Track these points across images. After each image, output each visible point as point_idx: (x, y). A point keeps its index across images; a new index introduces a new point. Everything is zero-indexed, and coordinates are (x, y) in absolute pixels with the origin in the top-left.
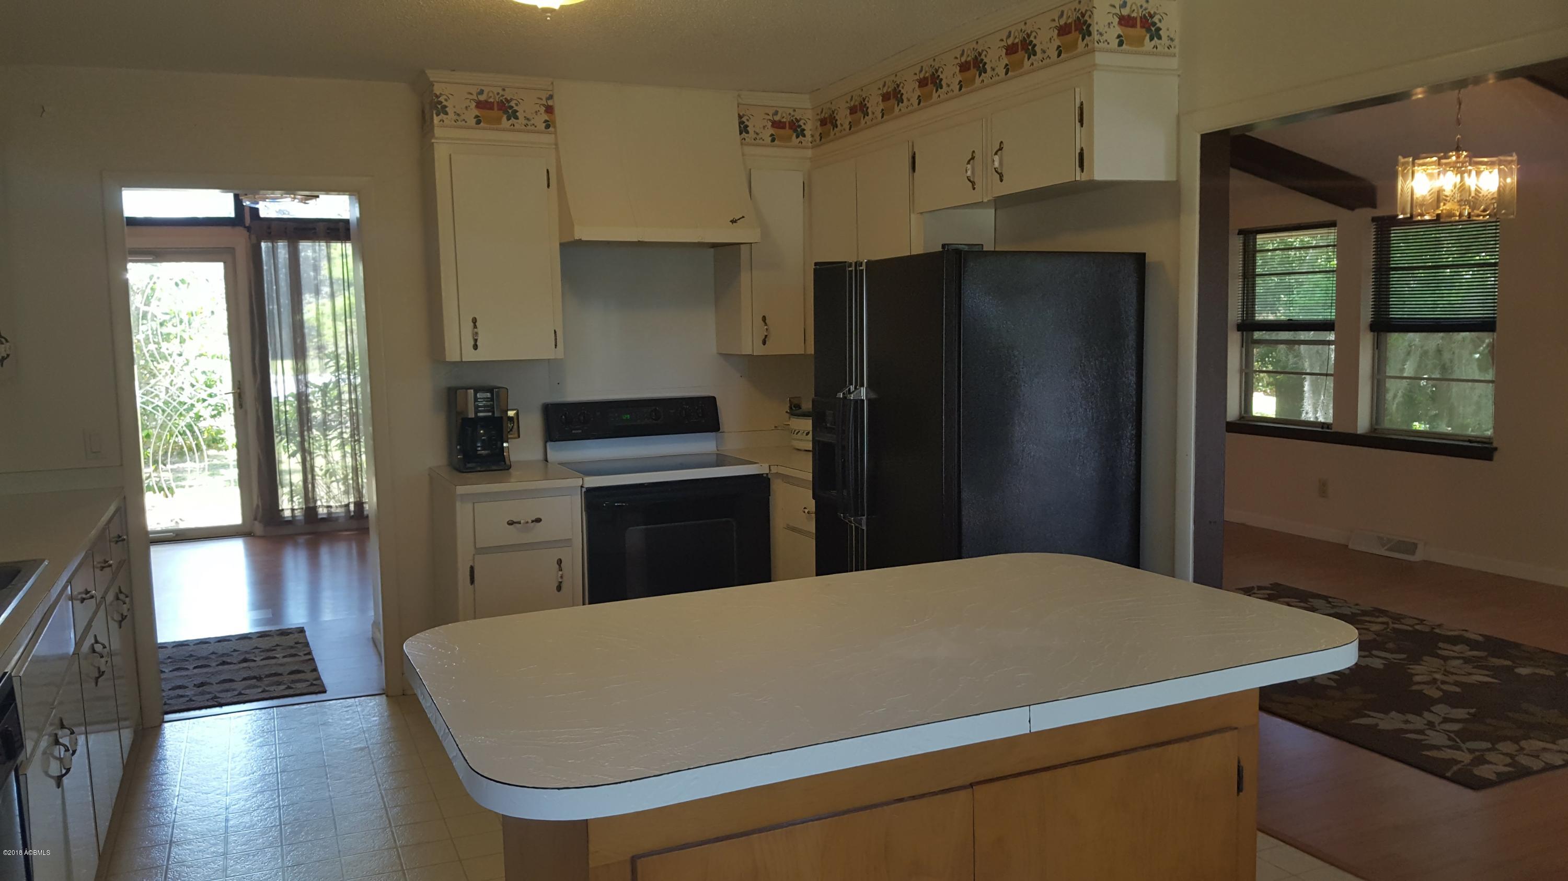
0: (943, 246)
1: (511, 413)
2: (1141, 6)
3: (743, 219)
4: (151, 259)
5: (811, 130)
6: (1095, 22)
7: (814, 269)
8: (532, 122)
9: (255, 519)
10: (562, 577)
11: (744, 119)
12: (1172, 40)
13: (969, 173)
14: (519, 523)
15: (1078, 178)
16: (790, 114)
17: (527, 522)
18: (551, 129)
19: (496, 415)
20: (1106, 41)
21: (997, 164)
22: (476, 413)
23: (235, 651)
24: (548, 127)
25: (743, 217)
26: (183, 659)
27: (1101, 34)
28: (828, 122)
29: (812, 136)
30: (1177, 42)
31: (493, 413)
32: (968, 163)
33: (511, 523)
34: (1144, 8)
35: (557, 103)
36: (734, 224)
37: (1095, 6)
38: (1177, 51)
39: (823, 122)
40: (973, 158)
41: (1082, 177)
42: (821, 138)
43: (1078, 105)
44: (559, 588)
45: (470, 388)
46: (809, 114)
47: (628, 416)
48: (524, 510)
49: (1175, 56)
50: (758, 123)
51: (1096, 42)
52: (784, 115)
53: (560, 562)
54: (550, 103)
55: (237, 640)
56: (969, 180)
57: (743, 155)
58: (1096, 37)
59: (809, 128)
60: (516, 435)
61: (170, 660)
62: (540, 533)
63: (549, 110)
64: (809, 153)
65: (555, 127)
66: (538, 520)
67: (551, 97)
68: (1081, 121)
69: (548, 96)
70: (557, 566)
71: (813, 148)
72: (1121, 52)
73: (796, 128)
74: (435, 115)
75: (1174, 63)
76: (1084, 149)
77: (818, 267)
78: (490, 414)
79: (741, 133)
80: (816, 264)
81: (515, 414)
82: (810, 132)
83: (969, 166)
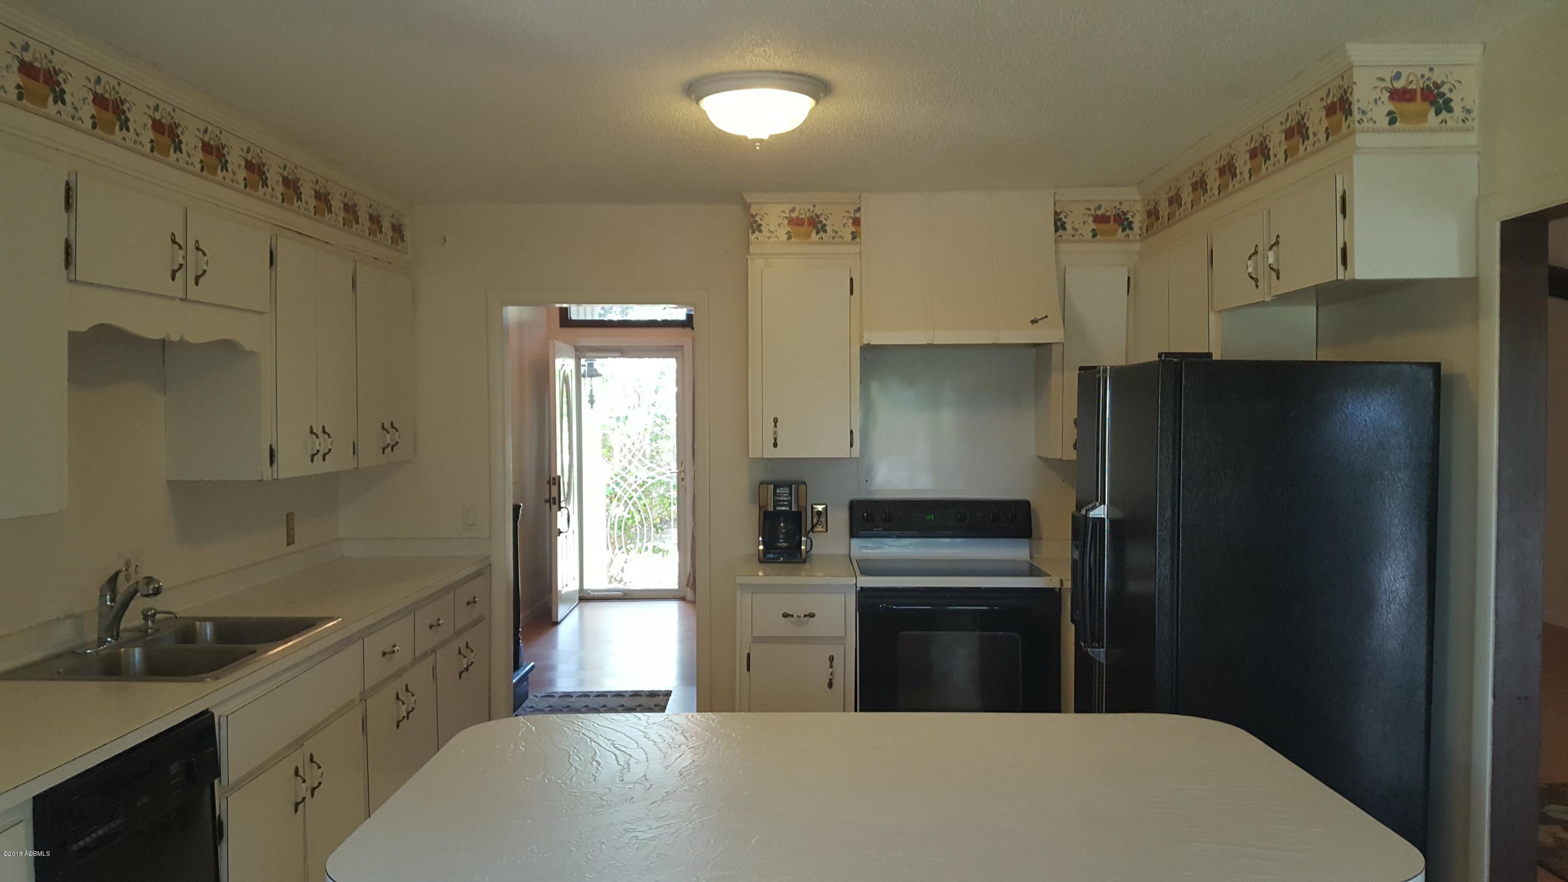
0: (1160, 355)
1: (820, 508)
2: (1423, 76)
3: (1046, 319)
4: (618, 355)
5: (1140, 222)
6: (1356, 98)
7: (1079, 374)
8: (839, 234)
9: (688, 585)
10: (831, 674)
11: (1062, 216)
12: (1469, 111)
13: (1250, 270)
14: (792, 616)
15: (1341, 277)
16: (1115, 207)
17: (799, 617)
18: (858, 240)
19: (793, 510)
20: (1372, 119)
21: (1271, 260)
22: (775, 508)
23: (604, 706)
24: (854, 238)
25: (1047, 316)
26: (559, 709)
27: (1364, 113)
28: (1153, 214)
29: (1141, 228)
30: (1475, 113)
31: (791, 507)
32: (1250, 258)
33: (785, 615)
34: (1426, 77)
35: (862, 215)
36: (1034, 325)
37: (1355, 81)
38: (1476, 124)
39: (1149, 214)
40: (1256, 253)
41: (1346, 275)
42: (1147, 231)
43: (1339, 194)
44: (830, 685)
45: (771, 484)
46: (1139, 207)
47: (932, 517)
48: (799, 604)
49: (1473, 129)
50: (1078, 219)
51: (1357, 123)
52: (1108, 208)
53: (831, 659)
54: (857, 215)
55: (612, 696)
56: (1251, 277)
57: (1057, 252)
58: (1357, 116)
59: (1138, 221)
60: (824, 530)
61: (549, 709)
62: (813, 628)
63: (856, 222)
64: (1137, 246)
65: (860, 238)
66: (812, 615)
67: (859, 210)
68: (1344, 212)
69: (856, 208)
70: (829, 663)
71: (1141, 241)
72: (1393, 131)
73: (1123, 221)
74: (750, 234)
75: (1472, 139)
76: (1347, 243)
77: (1082, 372)
78: (788, 508)
79: (1056, 230)
80: (1081, 369)
81: (823, 508)
82: (1139, 225)
83: (1250, 262)
